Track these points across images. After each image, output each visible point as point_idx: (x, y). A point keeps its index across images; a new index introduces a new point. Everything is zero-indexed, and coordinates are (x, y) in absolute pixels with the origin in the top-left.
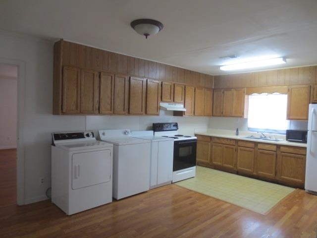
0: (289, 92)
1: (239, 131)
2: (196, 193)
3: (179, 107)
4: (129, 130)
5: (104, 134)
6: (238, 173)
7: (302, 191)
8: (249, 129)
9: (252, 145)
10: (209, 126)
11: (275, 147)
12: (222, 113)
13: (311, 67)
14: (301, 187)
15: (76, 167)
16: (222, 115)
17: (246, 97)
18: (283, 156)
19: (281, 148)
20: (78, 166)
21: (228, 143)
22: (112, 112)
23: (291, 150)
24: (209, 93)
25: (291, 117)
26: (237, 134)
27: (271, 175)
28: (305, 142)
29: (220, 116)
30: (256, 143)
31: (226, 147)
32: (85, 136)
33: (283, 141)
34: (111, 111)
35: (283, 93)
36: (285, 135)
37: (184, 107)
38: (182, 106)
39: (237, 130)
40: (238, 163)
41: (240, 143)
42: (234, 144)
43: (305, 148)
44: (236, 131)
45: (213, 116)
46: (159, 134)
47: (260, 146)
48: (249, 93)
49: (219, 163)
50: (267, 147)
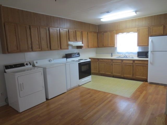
0: (138, 31)
2: (93, 90)
3: (80, 44)
4: (52, 59)
5: (37, 63)
6: (113, 77)
7: (146, 83)
8: (118, 53)
9: (120, 61)
10: (97, 53)
11: (132, 61)
12: (103, 45)
13: (149, 16)
14: (146, 80)
15: (20, 84)
16: (103, 46)
17: (115, 35)
18: (136, 65)
19: (135, 61)
20: (22, 83)
21: (107, 61)
22: (40, 49)
23: (140, 62)
24: (96, 35)
25: (140, 45)
26: (112, 56)
27: (131, 76)
28: (147, 57)
29: (102, 47)
30: (122, 60)
31: (106, 64)
32: (25, 65)
33: (136, 58)
35: (135, 32)
36: (137, 55)
37: (82, 43)
38: (81, 43)
39: (112, 54)
40: (113, 71)
41: (114, 61)
42: (111, 62)
43: (147, 61)
44: (111, 55)
45: (98, 47)
46: (69, 60)
47: (124, 62)
48: (117, 33)
49: (103, 73)
50: (128, 62)
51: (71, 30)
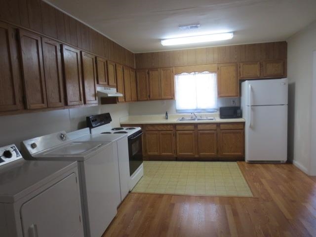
1: (168, 115)
6: (177, 159)
7: (243, 162)
8: (177, 111)
9: (192, 127)
10: (130, 114)
11: (215, 126)
12: (149, 97)
14: (240, 158)
16: (149, 98)
18: (223, 133)
19: (221, 126)
21: (165, 129)
23: (231, 127)
24: (133, 73)
25: (222, 95)
26: (167, 119)
27: (213, 154)
28: (241, 116)
29: (147, 100)
30: (196, 125)
31: (162, 134)
32: (3, 158)
33: (218, 120)
34: (43, 103)
37: (117, 91)
38: (115, 90)
39: (167, 114)
40: (178, 148)
41: (178, 128)
42: (172, 129)
44: (165, 115)
45: (138, 100)
47: (200, 127)
48: (178, 73)
49: (156, 153)
50: (208, 127)
51: (101, 59)
